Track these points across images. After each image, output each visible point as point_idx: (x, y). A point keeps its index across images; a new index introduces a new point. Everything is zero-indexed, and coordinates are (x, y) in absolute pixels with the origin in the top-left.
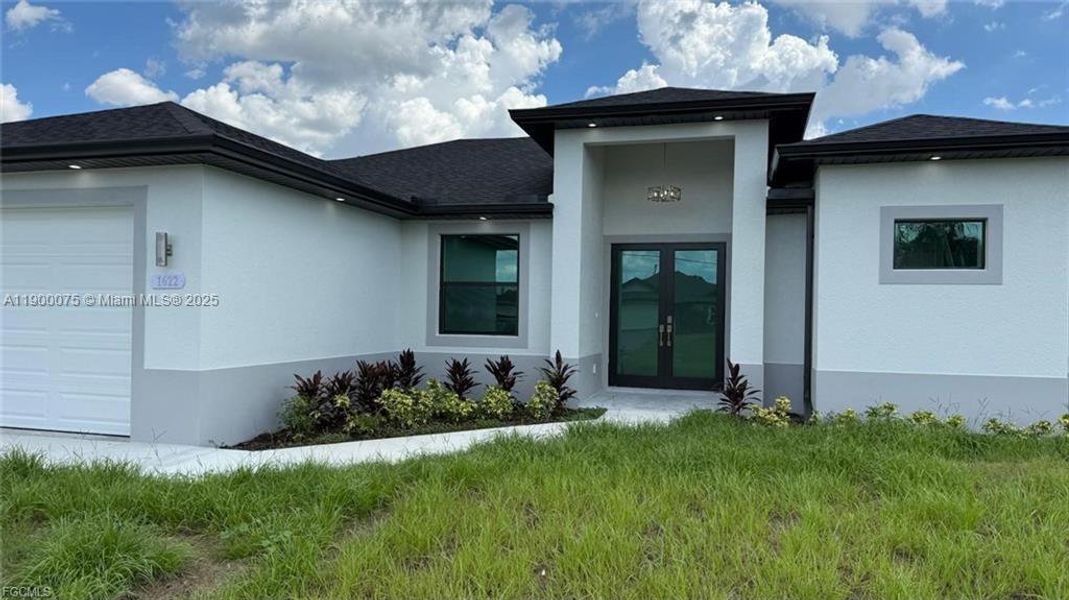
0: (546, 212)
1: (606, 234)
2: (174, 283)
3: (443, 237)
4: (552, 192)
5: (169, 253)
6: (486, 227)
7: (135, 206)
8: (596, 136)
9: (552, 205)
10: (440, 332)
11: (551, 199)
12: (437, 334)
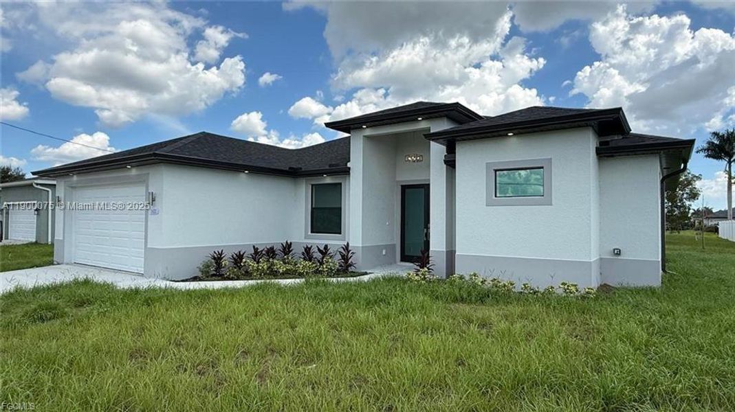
0: (347, 172)
1: (397, 179)
3: (312, 185)
4: (349, 161)
5: (153, 200)
6: (328, 180)
8: (368, 132)
9: (349, 168)
10: (312, 232)
11: (349, 165)
12: (310, 233)
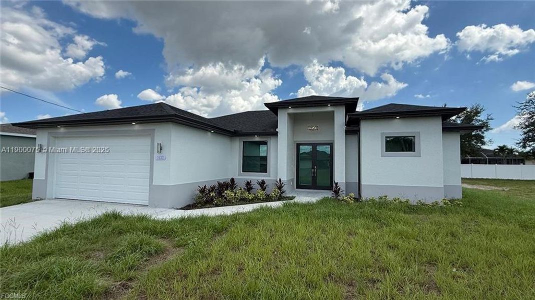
0: (275, 134)
1: (295, 140)
2: (162, 159)
3: (244, 142)
4: (277, 128)
5: (161, 149)
6: (257, 139)
7: (151, 135)
8: (291, 110)
9: (277, 132)
10: (243, 171)
11: (277, 130)
